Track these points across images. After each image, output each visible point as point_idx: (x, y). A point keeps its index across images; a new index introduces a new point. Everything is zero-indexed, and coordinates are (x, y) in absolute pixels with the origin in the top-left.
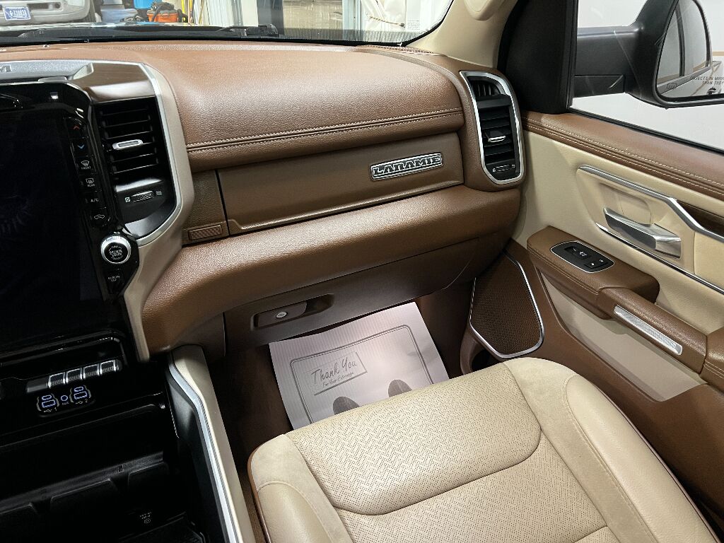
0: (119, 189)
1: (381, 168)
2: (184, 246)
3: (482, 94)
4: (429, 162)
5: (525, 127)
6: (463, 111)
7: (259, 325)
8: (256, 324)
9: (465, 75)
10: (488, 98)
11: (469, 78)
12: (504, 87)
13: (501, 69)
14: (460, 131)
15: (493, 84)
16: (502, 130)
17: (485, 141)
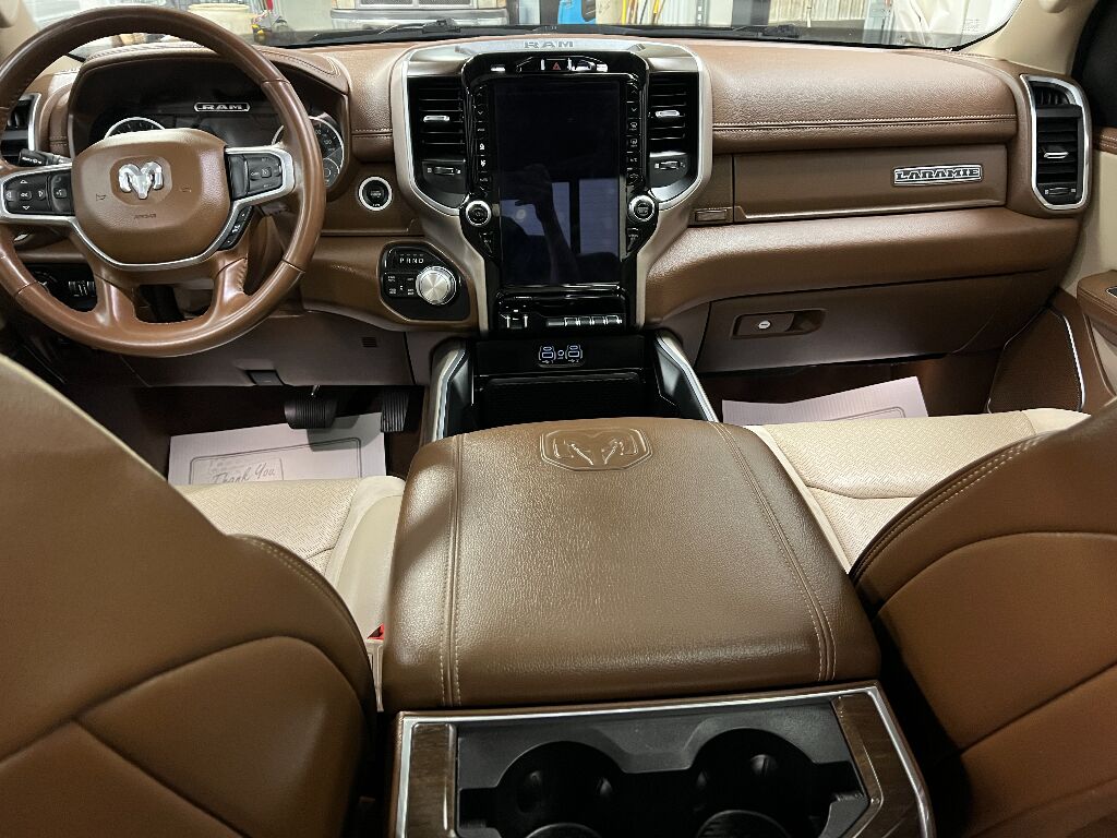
0: (652, 155)
1: (906, 173)
2: (690, 226)
3: (1046, 102)
4: (965, 174)
5: (1096, 146)
6: (1017, 119)
7: (739, 333)
8: (735, 332)
9: (1026, 78)
10: (1052, 106)
11: (1031, 83)
12: (1076, 96)
13: (1076, 76)
14: (1009, 142)
15: (1061, 93)
16: (1064, 146)
17: (1040, 156)
